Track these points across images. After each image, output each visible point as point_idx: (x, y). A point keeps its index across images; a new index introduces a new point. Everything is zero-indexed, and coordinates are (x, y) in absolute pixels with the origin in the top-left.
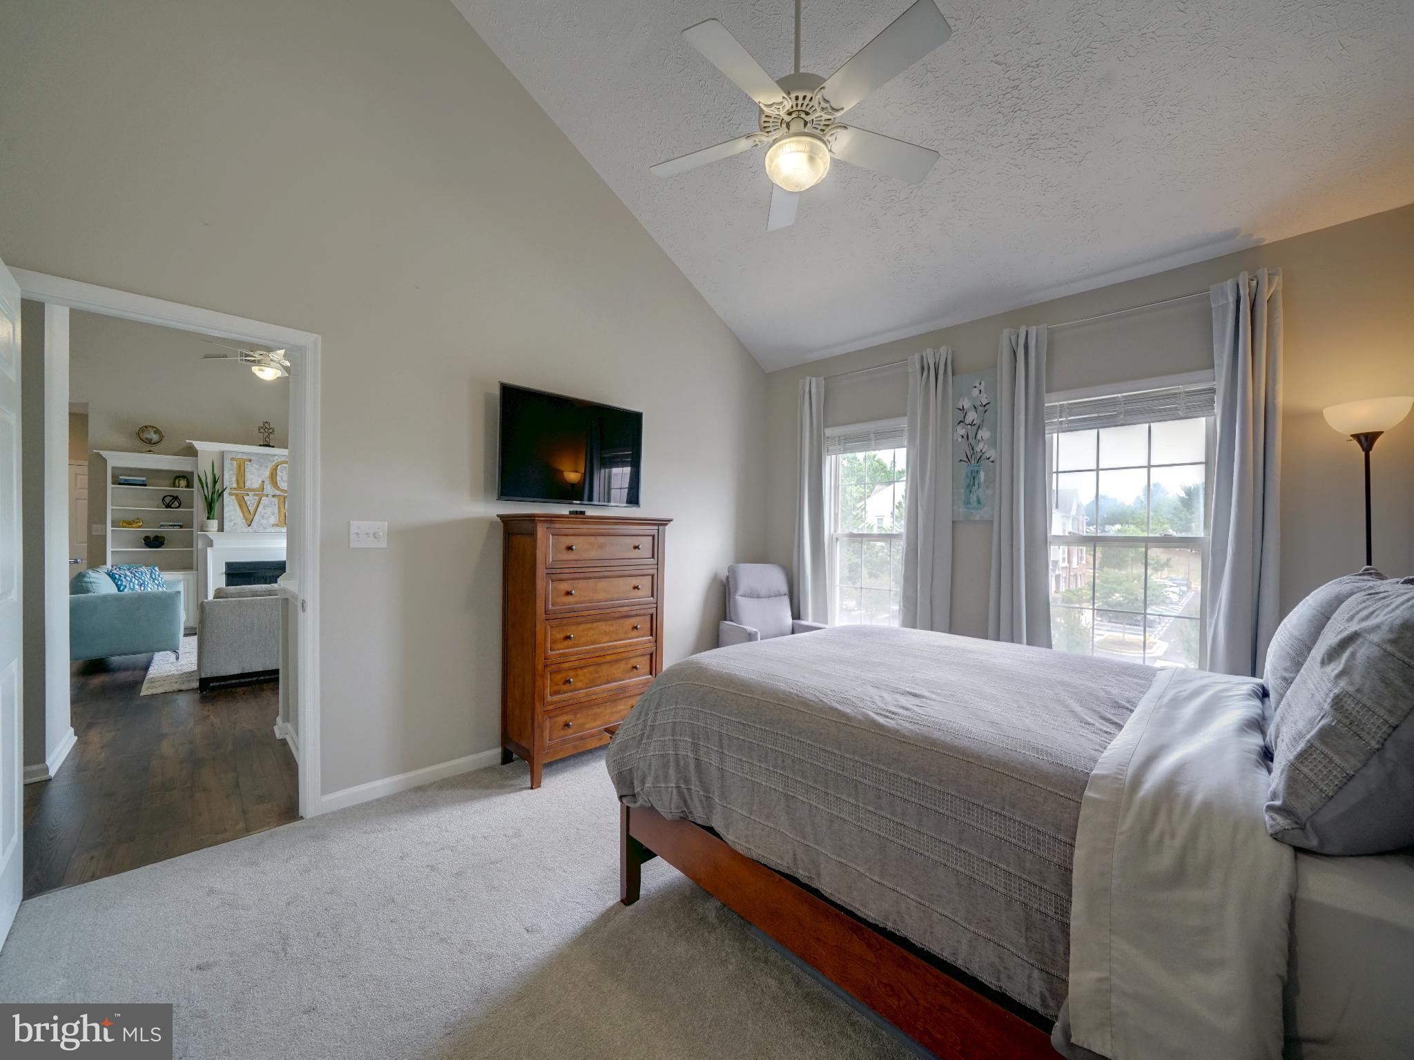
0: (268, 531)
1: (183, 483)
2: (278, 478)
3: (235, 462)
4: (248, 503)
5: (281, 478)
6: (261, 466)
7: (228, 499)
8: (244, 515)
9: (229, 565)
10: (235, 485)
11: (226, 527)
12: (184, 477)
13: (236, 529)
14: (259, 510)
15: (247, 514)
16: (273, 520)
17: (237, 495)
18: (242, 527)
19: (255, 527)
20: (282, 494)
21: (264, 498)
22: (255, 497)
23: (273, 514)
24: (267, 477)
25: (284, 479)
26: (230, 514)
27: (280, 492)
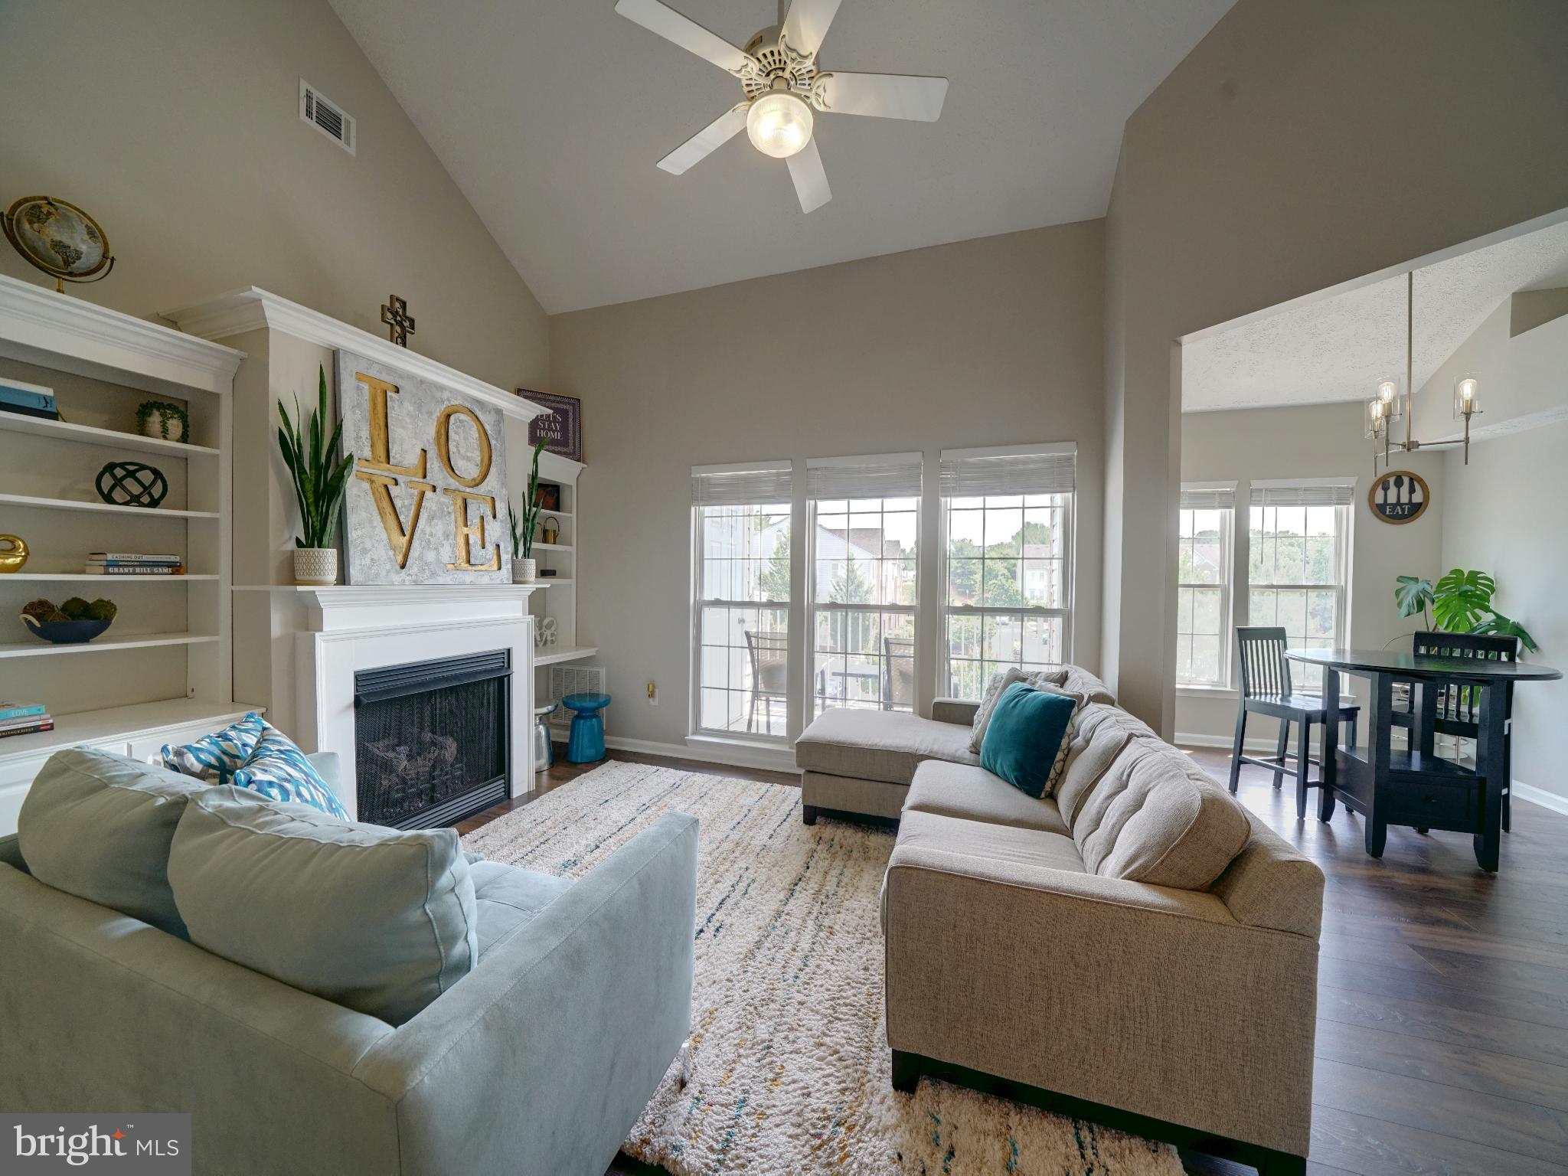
0: (440, 580)
1: (175, 426)
2: (452, 445)
3: (366, 387)
4: (398, 503)
5: (459, 447)
6: (419, 407)
7: (355, 492)
8: (391, 538)
9: (361, 678)
10: (367, 453)
11: (354, 572)
12: (175, 409)
13: (377, 575)
14: (421, 524)
15: (396, 532)
16: (446, 553)
17: (369, 479)
18: (388, 572)
19: (415, 570)
20: (461, 487)
21: (429, 494)
22: (413, 491)
23: (447, 536)
24: (431, 441)
25: (462, 451)
26: (359, 532)
27: (457, 484)
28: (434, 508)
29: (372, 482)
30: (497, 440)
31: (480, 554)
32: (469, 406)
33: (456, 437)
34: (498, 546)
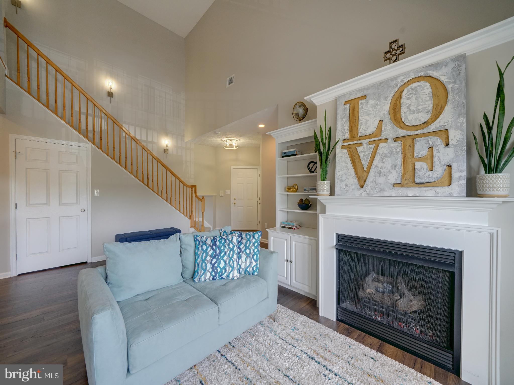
0: (386, 194)
2: (404, 109)
3: (348, 106)
4: (362, 155)
5: (409, 108)
6: (379, 99)
7: (340, 155)
8: (356, 173)
9: (339, 238)
10: (347, 136)
11: (337, 190)
13: (347, 191)
14: (376, 162)
15: (359, 170)
16: (394, 177)
17: (349, 148)
18: (354, 190)
19: (369, 188)
20: (409, 133)
21: (382, 145)
22: (371, 146)
23: (394, 167)
24: (386, 113)
25: (412, 108)
26: (341, 173)
27: (406, 131)
28: (385, 152)
29: (350, 148)
30: (455, 82)
31: (427, 174)
32: (422, 74)
33: (409, 101)
34: (450, 166)
